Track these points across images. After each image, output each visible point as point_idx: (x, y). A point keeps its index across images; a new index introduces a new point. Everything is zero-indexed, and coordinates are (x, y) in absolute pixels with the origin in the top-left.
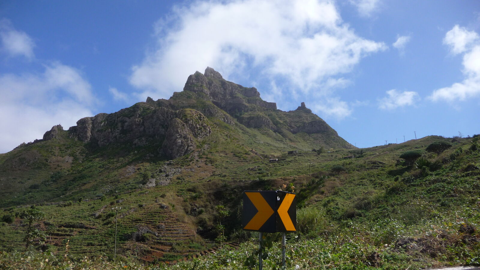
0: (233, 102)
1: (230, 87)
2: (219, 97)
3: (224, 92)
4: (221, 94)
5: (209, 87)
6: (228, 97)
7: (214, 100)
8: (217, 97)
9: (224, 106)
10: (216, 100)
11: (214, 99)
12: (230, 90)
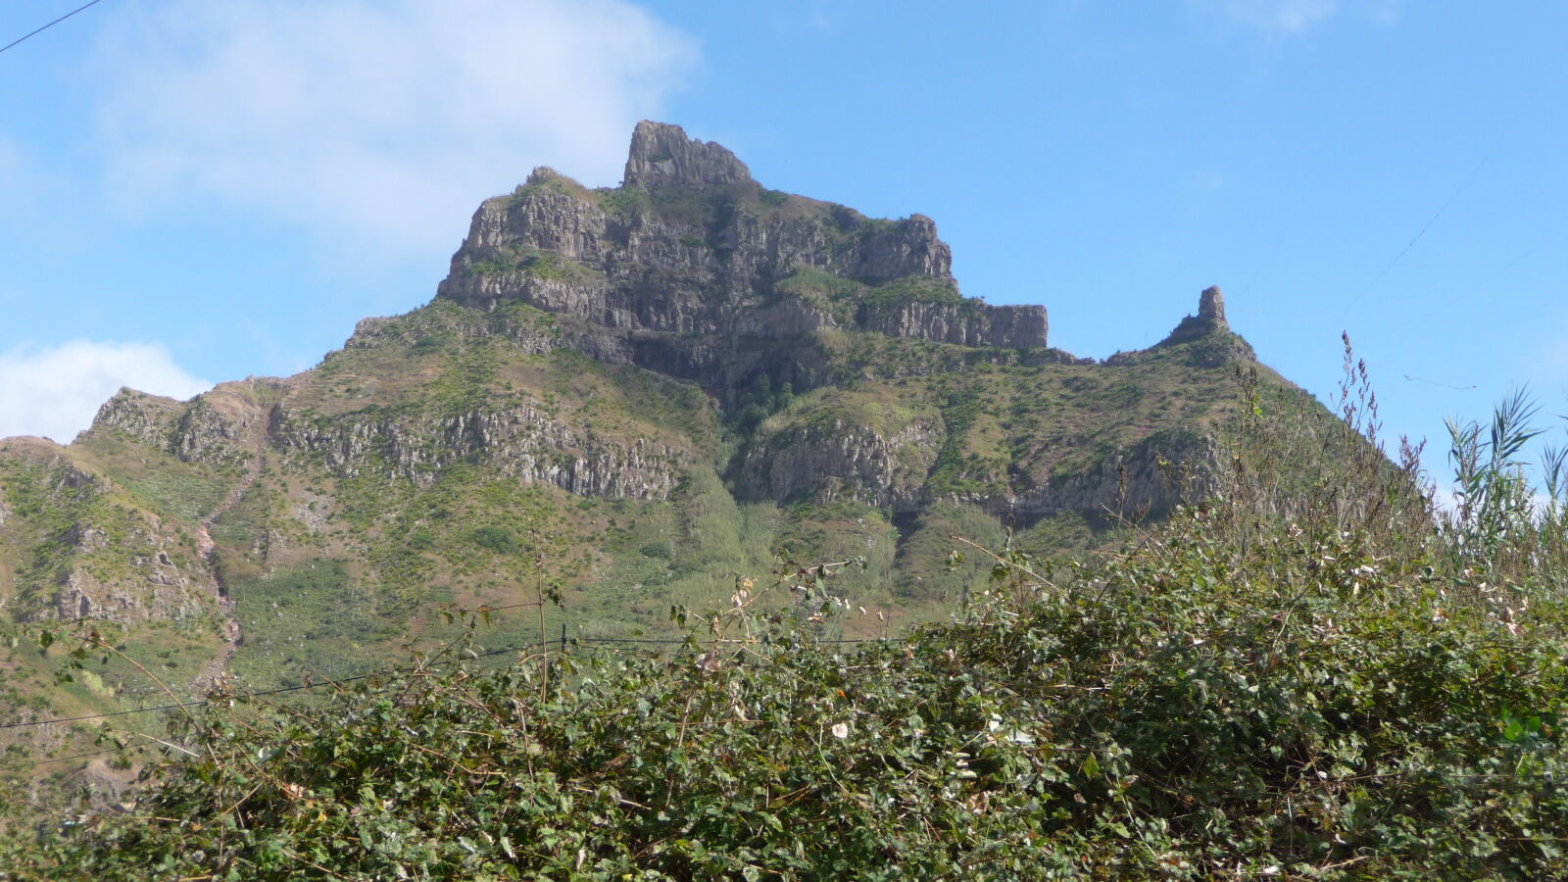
0: (766, 327)
1: (757, 236)
2: (679, 306)
3: (712, 270)
4: (690, 283)
5: (609, 256)
6: (742, 299)
7: (641, 331)
8: (663, 306)
9: (705, 358)
10: (657, 327)
11: (646, 323)
12: (761, 253)
